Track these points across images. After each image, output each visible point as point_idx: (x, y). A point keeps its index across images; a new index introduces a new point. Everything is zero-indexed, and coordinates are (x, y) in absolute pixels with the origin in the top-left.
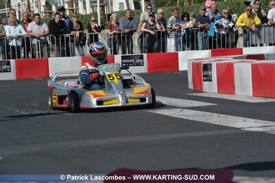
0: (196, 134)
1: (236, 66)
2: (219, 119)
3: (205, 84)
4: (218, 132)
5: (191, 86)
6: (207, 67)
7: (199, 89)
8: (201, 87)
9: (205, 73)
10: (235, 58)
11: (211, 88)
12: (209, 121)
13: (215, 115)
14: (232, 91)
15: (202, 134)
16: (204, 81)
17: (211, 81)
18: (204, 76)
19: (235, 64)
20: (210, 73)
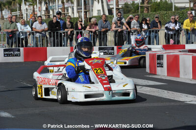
1: (181, 57)
2: (169, 94)
3: (159, 69)
4: (167, 104)
5: (148, 70)
6: (160, 57)
7: (153, 73)
8: (155, 71)
9: (159, 61)
10: (180, 51)
11: (162, 72)
12: (161, 96)
13: (166, 91)
14: (178, 75)
15: (156, 104)
16: (158, 67)
17: (163, 67)
18: (158, 64)
20: (162, 61)
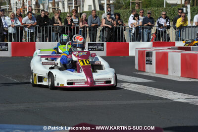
0: (138, 102)
1: (170, 54)
2: (156, 92)
3: (147, 66)
4: (154, 101)
5: (137, 67)
6: (149, 54)
7: (142, 70)
8: (144, 68)
9: (148, 58)
10: (170, 49)
11: (151, 69)
12: (148, 93)
13: (153, 89)
14: (166, 72)
15: (142, 102)
16: (147, 64)
17: (151, 64)
18: (147, 61)
19: (169, 53)
20: (151, 58)
